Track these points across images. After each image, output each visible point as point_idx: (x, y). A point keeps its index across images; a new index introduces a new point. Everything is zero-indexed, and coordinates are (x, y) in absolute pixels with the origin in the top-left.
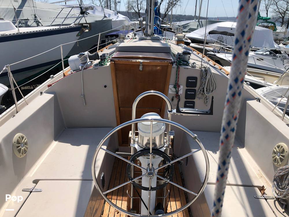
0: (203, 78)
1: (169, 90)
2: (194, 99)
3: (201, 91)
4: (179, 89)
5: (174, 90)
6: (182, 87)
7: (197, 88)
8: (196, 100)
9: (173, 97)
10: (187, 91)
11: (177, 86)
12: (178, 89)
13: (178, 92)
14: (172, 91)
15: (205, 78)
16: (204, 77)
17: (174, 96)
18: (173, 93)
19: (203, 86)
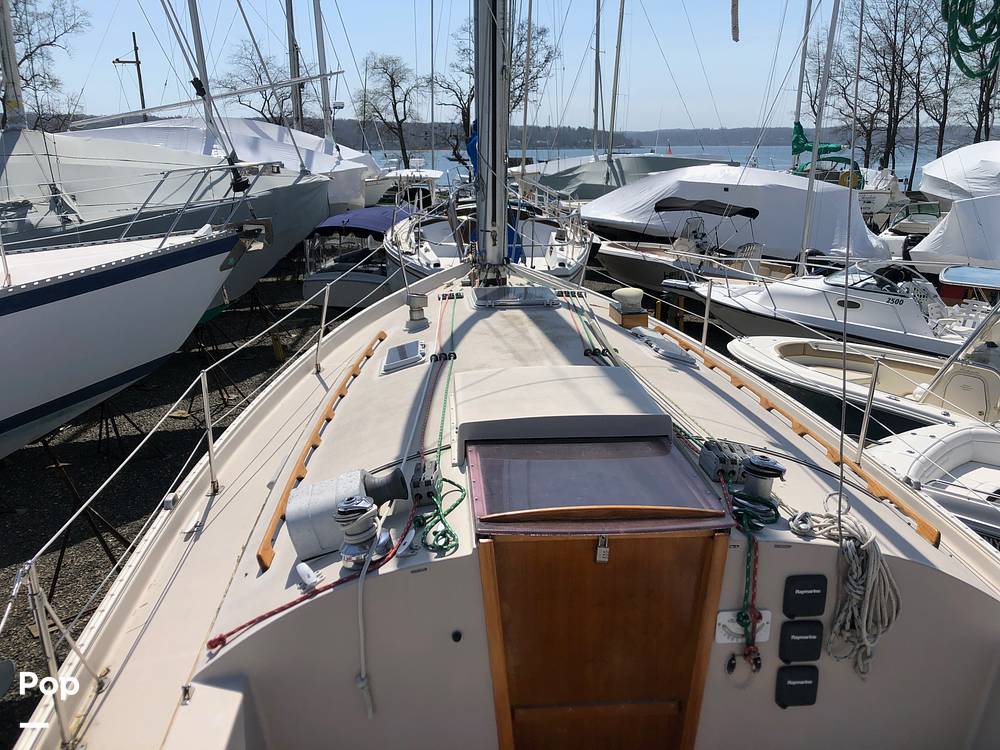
0: (853, 582)
1: (719, 630)
2: (818, 658)
3: (843, 627)
4: (758, 625)
5: (736, 628)
6: (767, 616)
7: (824, 618)
8: (824, 663)
9: (733, 657)
10: (786, 629)
11: (748, 616)
12: (754, 628)
13: (754, 639)
14: (730, 634)
15: (860, 582)
16: (855, 577)
17: (737, 651)
18: (735, 641)
19: (850, 613)
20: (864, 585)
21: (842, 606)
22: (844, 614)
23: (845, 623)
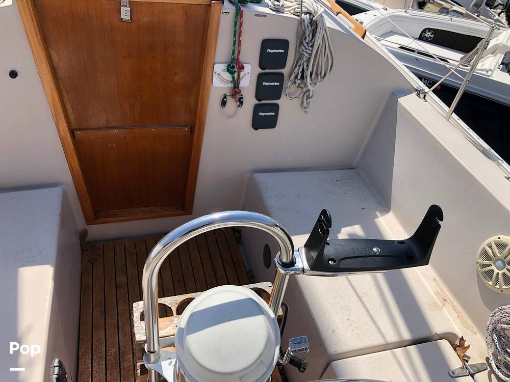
0: (305, 45)
1: (215, 77)
3: (296, 77)
4: (242, 74)
5: (227, 76)
6: (248, 68)
7: (285, 71)
8: (283, 102)
9: (225, 97)
10: (261, 78)
11: (234, 66)
12: (239, 75)
14: (223, 80)
15: (310, 45)
17: (228, 93)
18: (226, 85)
19: (302, 66)
20: (312, 47)
21: (297, 63)
22: (298, 67)
23: (298, 74)
